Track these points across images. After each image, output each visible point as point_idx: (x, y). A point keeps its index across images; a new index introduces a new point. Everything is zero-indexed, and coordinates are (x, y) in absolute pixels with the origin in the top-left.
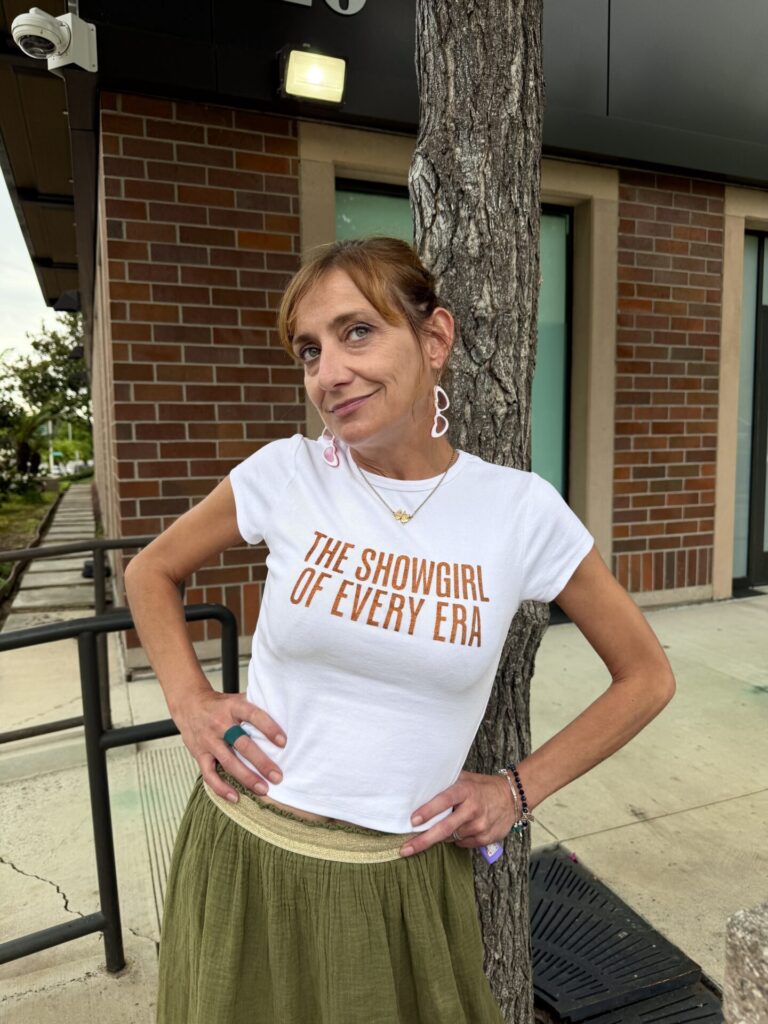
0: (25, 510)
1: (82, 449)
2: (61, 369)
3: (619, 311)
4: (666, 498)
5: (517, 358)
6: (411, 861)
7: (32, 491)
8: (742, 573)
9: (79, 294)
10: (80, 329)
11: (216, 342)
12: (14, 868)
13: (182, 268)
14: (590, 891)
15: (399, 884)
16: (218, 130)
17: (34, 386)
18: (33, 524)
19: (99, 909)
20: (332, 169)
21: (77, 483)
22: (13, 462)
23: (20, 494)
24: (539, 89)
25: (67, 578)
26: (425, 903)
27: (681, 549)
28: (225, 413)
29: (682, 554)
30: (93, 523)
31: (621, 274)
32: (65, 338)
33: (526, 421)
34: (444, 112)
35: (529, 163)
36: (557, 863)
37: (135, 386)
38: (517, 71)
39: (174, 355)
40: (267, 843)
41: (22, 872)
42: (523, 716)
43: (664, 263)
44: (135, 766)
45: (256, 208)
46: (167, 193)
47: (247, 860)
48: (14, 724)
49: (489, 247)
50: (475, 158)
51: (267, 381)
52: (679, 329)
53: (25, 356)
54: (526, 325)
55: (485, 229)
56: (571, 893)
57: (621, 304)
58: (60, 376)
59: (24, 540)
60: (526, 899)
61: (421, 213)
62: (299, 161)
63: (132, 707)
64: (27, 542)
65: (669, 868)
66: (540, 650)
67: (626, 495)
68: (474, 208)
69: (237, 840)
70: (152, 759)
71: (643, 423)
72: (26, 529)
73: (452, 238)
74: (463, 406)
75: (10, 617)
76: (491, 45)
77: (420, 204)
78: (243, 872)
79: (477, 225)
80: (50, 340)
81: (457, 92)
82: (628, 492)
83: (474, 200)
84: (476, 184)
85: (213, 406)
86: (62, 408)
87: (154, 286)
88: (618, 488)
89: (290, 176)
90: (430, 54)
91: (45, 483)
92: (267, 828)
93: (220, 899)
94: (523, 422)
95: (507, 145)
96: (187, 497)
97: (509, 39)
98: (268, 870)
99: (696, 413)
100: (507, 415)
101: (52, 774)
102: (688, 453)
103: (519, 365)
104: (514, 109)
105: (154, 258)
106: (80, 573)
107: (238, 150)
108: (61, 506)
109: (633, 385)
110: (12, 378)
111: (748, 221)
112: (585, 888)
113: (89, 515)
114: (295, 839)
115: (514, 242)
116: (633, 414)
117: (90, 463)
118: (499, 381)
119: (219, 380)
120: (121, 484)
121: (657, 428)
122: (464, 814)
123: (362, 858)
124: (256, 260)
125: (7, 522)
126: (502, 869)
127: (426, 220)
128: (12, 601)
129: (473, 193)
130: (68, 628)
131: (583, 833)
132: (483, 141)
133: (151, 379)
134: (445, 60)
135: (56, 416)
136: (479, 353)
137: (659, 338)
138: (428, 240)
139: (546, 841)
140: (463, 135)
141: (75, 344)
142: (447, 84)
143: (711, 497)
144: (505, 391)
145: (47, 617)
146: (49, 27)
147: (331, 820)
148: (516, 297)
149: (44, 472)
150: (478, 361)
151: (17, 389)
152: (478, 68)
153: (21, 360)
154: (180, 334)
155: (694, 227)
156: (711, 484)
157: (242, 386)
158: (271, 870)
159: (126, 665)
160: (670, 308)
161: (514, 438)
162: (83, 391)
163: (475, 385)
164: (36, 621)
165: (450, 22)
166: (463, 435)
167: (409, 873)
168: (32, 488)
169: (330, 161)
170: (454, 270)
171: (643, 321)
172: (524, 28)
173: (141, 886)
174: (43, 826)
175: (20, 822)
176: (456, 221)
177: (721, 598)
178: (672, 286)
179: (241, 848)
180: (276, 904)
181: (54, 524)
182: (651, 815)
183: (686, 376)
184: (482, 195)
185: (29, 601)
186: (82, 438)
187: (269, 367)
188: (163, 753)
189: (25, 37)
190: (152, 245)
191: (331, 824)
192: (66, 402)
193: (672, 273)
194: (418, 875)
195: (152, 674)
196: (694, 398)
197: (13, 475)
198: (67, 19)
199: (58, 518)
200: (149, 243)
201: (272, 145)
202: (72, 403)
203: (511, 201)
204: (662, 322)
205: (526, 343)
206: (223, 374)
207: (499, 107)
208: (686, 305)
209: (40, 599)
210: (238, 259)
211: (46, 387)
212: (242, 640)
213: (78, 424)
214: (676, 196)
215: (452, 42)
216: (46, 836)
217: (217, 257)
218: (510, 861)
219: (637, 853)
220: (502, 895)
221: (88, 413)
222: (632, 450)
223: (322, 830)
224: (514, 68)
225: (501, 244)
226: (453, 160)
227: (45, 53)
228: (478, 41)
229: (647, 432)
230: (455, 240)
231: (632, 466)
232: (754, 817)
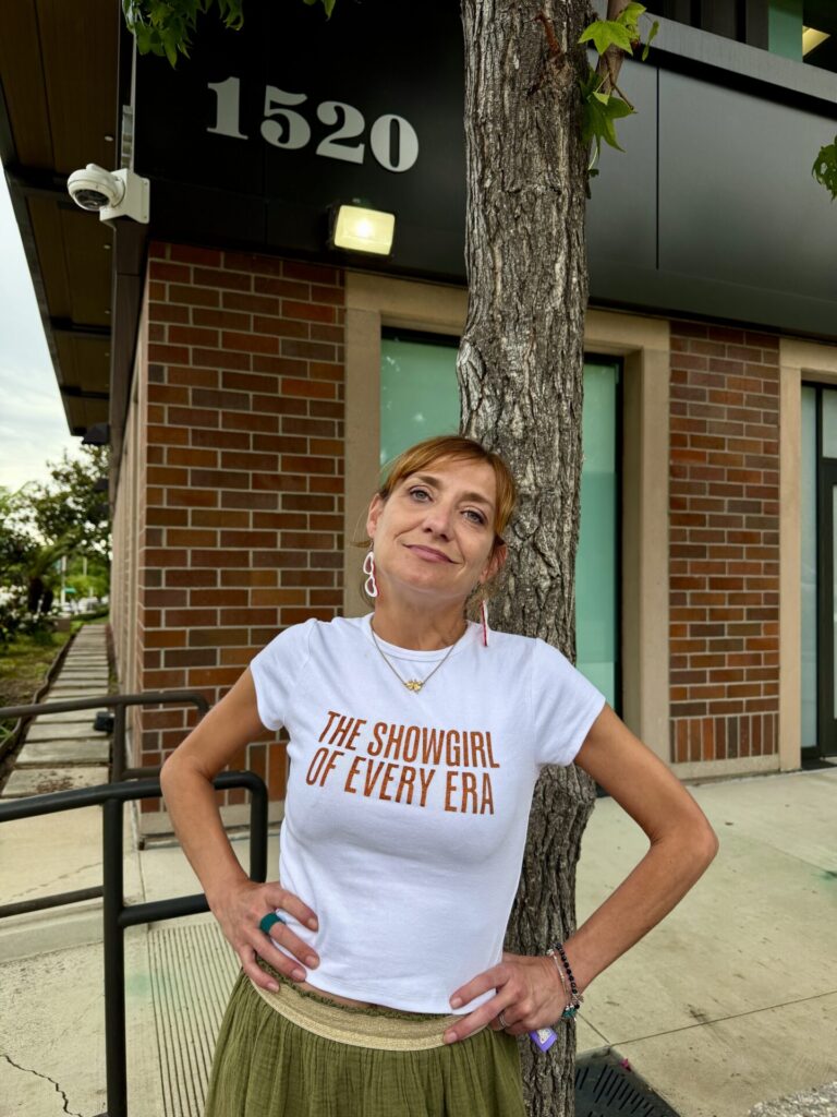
0: (34, 652)
1: (98, 585)
2: (81, 500)
3: (671, 463)
4: (726, 659)
5: (560, 533)
6: (455, 1048)
7: (41, 632)
8: (811, 741)
9: (108, 428)
10: (104, 458)
11: (254, 487)
12: (10, 1061)
13: (224, 414)
14: (644, 1103)
15: (443, 1072)
16: (265, 279)
17: (52, 517)
18: (41, 668)
19: (105, 1110)
20: (379, 318)
21: (90, 624)
22: (23, 599)
23: (28, 634)
24: (582, 284)
25: (76, 731)
26: (470, 1094)
27: (744, 714)
28: (260, 559)
29: (745, 720)
30: (107, 668)
31: (673, 424)
32: (87, 468)
33: (570, 593)
34: (491, 304)
35: (572, 352)
36: (609, 1071)
37: (169, 531)
38: (561, 269)
39: (209, 500)
40: (309, 1033)
41: (17, 1066)
42: (568, 903)
43: (718, 413)
44: (146, 947)
45: (300, 356)
46: (211, 338)
47: (288, 1053)
48: (15, 896)
49: (532, 430)
50: (520, 348)
51: (304, 527)
52: (735, 480)
53: (44, 486)
54: (569, 502)
55: (528, 413)
56: (623, 1105)
57: (673, 455)
58: (80, 508)
59: (31, 686)
60: (571, 1107)
61: (468, 396)
62: (345, 310)
63: (145, 879)
64: (34, 690)
65: (732, 1079)
66: (585, 831)
67: (682, 654)
68: (518, 393)
69: (279, 1032)
70: (164, 938)
71: (700, 578)
72: (34, 674)
73: (497, 421)
74: (507, 579)
75: (14, 773)
76: (537, 247)
77: (467, 387)
78: (283, 1067)
79: (521, 409)
80: (72, 470)
81: (504, 287)
82: (685, 651)
83: (519, 386)
84: (520, 372)
85: (247, 552)
86: (79, 541)
87: (193, 431)
88: (674, 646)
89: (337, 325)
90: (480, 251)
91: (56, 624)
92: (308, 1016)
93: (260, 1095)
94: (566, 596)
95: (551, 336)
96: (214, 647)
97: (553, 241)
98: (310, 1061)
99: (756, 569)
100: (551, 589)
101: (54, 953)
102: (749, 611)
103: (562, 540)
104: (558, 302)
105: (195, 403)
106: (92, 725)
107: (285, 299)
108: (72, 649)
109: (688, 538)
110: (29, 509)
111: (804, 372)
112: (638, 1100)
113: (102, 659)
114: (336, 1027)
115: (557, 425)
116: (689, 568)
117: (105, 600)
118: (543, 555)
119: (255, 526)
120: (146, 633)
121: (715, 584)
122: (507, 996)
123: (404, 1045)
124: (299, 407)
125: (13, 666)
126: (545, 1072)
127: (473, 403)
128: (17, 755)
129: (518, 380)
130: (93, 794)
131: (636, 1036)
132: (528, 332)
133: (186, 524)
134: (494, 258)
135: (73, 551)
136: (522, 528)
137: (714, 490)
138: (474, 421)
139: (596, 1044)
140: (509, 326)
141: (98, 475)
142: (495, 279)
143: (775, 658)
144: (549, 565)
145: (54, 774)
146: (105, 182)
147: (373, 1007)
148: (559, 476)
149: (55, 611)
150: (522, 535)
151: (32, 520)
152: (524, 265)
153: (39, 490)
154: (219, 479)
155: (748, 378)
156: (774, 644)
157: (279, 532)
158: (313, 1061)
159: (138, 832)
160: (726, 459)
161: (558, 611)
162: (104, 524)
163: (519, 558)
164: (42, 779)
165: (499, 224)
166: (507, 607)
167: (453, 1061)
168: (43, 629)
169: (376, 311)
170: (499, 450)
171: (697, 473)
172: (568, 230)
173: (148, 1086)
174: (43, 1013)
175: (17, 1008)
176: (502, 406)
177: (789, 769)
178: (727, 437)
179: (282, 1040)
180: (317, 1099)
181: (64, 669)
182: (712, 1017)
183: (745, 530)
184: (527, 382)
185: (35, 756)
186: (97, 573)
187: (308, 513)
188: (177, 932)
189: (81, 191)
190: (194, 390)
191: (373, 1009)
192: (84, 535)
193: (726, 424)
194: (463, 1064)
195: (176, 840)
196: (753, 553)
197: (23, 614)
198: (122, 174)
199: (68, 662)
200: (190, 388)
201: (320, 294)
202: (90, 537)
203: (554, 387)
204: (717, 474)
205: (569, 518)
206: (260, 520)
207: (544, 301)
208: (742, 456)
209: (48, 754)
210: (281, 405)
211: (63, 519)
212: (272, 807)
213: (95, 559)
214: (730, 347)
215: (500, 241)
216: (45, 1026)
217: (260, 403)
218: (554, 1064)
219: (696, 1060)
220: (545, 1102)
221: (107, 548)
222: (688, 606)
223: (363, 1017)
224: (558, 266)
225: (544, 427)
226: (499, 349)
227: (99, 205)
228: (525, 242)
229: (704, 588)
230: (501, 422)
231: (688, 623)
232: (825, 1021)
